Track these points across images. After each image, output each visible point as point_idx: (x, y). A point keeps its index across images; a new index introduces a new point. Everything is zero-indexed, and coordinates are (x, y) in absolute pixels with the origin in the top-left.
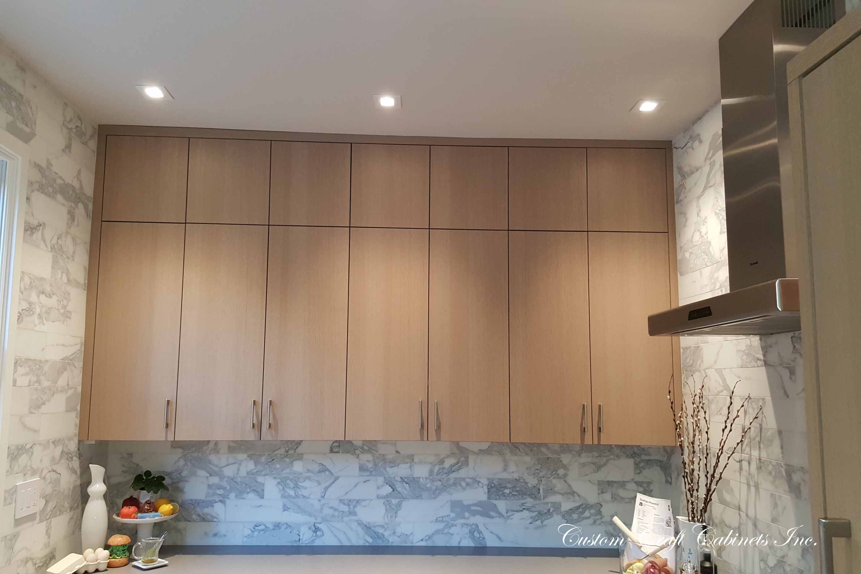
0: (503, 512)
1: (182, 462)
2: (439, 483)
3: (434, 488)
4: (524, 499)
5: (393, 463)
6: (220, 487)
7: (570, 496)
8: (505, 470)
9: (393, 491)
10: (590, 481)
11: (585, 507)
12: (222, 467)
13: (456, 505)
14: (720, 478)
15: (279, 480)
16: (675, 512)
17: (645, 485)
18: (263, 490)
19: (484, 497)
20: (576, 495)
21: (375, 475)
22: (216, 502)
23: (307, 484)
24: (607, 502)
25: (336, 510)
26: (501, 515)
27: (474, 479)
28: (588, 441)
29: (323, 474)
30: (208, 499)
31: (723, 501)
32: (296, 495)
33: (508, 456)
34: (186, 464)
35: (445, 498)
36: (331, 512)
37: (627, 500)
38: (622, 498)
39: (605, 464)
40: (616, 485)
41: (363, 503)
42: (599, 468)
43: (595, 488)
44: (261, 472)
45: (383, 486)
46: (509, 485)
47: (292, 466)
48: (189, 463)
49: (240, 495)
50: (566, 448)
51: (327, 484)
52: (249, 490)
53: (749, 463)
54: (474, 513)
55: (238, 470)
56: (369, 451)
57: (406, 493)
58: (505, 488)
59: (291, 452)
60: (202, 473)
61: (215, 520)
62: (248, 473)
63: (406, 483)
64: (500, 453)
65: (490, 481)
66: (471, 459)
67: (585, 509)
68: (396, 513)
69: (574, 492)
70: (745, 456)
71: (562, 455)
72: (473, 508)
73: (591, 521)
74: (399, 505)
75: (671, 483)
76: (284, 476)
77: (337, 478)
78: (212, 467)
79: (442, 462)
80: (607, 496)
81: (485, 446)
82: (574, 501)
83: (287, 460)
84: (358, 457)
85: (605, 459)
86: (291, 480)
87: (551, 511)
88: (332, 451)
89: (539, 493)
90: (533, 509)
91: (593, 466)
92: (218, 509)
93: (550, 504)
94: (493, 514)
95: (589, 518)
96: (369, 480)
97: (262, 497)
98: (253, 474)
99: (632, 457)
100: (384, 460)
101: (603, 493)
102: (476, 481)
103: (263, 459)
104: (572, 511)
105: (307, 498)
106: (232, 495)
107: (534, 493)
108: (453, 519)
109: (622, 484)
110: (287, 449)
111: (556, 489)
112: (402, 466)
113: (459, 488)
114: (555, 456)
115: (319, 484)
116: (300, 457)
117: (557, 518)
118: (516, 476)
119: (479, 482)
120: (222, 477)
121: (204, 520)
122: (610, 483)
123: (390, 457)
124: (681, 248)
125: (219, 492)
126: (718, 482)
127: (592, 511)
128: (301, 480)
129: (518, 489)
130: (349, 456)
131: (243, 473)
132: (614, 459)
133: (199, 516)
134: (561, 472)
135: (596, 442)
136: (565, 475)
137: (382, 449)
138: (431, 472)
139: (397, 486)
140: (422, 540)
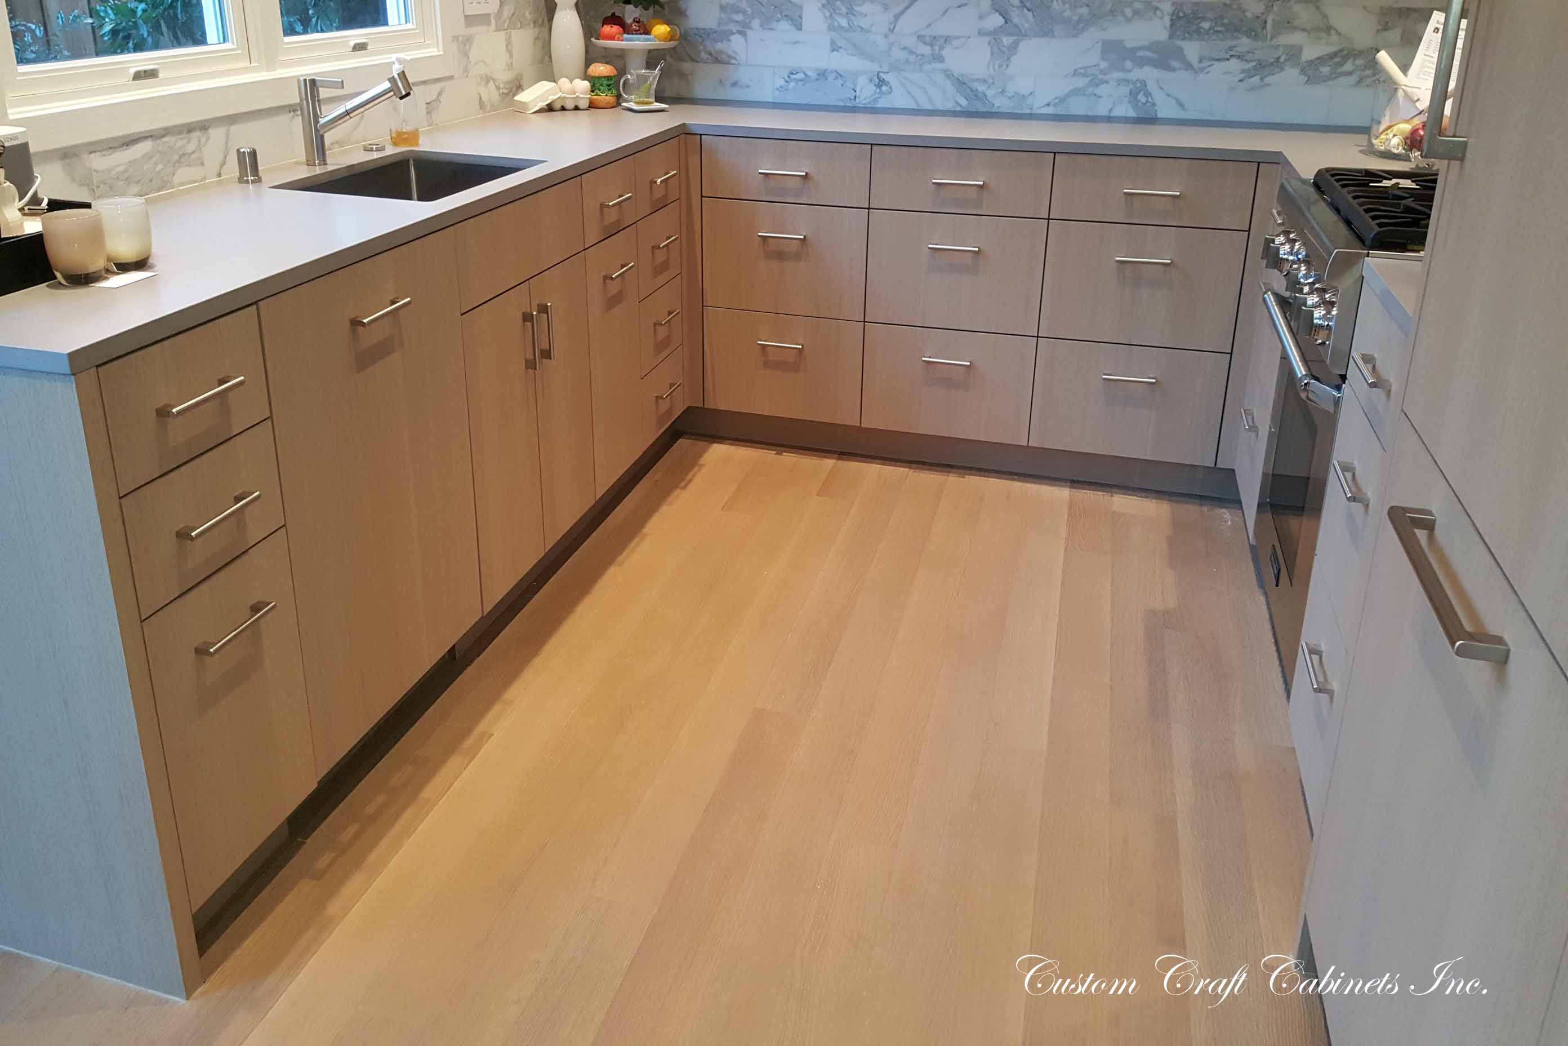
0: (1193, 59)
2: (1085, 9)
3: (1075, 18)
4: (1237, 38)
7: (1320, 33)
9: (1006, 22)
11: (1346, 53)
13: (1112, 46)
15: (824, 2)
18: (801, 17)
19: (1165, 33)
20: (1333, 32)
22: (733, 33)
23: (867, 8)
24: (1388, 46)
25: (912, 51)
26: (1189, 65)
27: (1148, 3)
30: (721, 26)
32: (850, 27)
35: (1095, 33)
36: (905, 54)
40: (1410, 15)
41: (956, 42)
43: (1375, 18)
45: (989, 14)
46: (1212, 15)
49: (766, 22)
51: (899, 9)
52: (779, 16)
54: (1143, 61)
57: (1027, 26)
58: (1205, 17)
61: (733, 61)
63: (1029, 9)
65: (1178, 7)
67: (1347, 57)
68: (1008, 60)
69: (1330, 27)
72: (1141, 52)
74: (1017, 45)
80: (1394, 35)
82: (1329, 44)
87: (1282, 57)
89: (1265, 26)
90: (1249, 56)
92: (736, 44)
93: (1282, 45)
94: (1175, 63)
95: (1351, 73)
96: (966, 5)
97: (801, 25)
101: (1386, 28)
102: (1151, 7)
104: (1321, 60)
105: (868, 31)
106: (756, 20)
107: (1254, 28)
108: (1105, 71)
111: (1298, 22)
113: (1122, 16)
115: (887, 8)
117: (1290, 70)
119: (1157, 9)
121: (718, 58)
125: (736, 13)
127: (1359, 62)
128: (858, 2)
129: (1227, 20)
133: (711, 51)
139: (1014, 14)
140: (1048, 105)
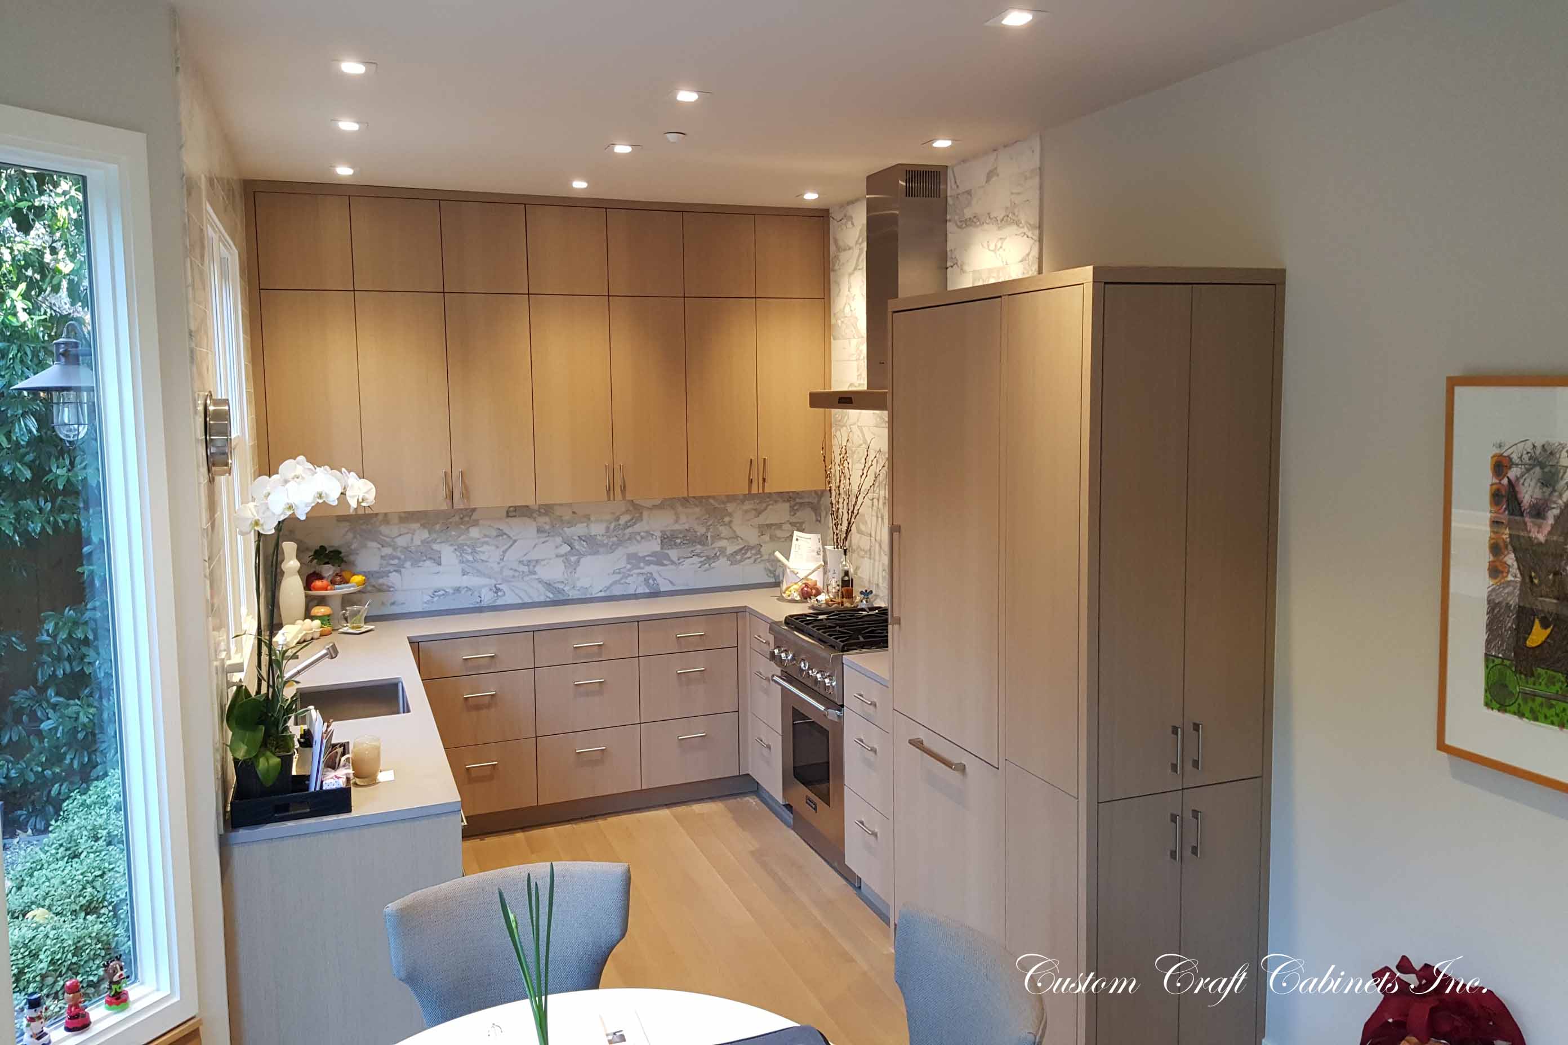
0: (675, 559)
1: (350, 535)
2: (615, 539)
3: (610, 544)
4: (695, 546)
5: (571, 524)
6: (393, 558)
7: (733, 540)
8: (676, 521)
9: (572, 549)
10: (751, 525)
11: (747, 548)
12: (394, 538)
13: (632, 557)
14: (858, 513)
15: (456, 547)
16: (824, 544)
17: (798, 525)
18: (440, 557)
19: (658, 548)
20: (739, 539)
21: (553, 536)
22: (391, 572)
23: (485, 548)
24: (765, 543)
25: (516, 570)
26: (673, 563)
27: (647, 532)
28: (754, 491)
29: (501, 538)
30: (382, 569)
31: (859, 532)
32: (475, 561)
33: (680, 509)
34: (355, 537)
35: (621, 552)
36: (511, 573)
37: (783, 540)
38: (779, 538)
39: (765, 509)
40: (773, 527)
41: (543, 563)
42: (759, 513)
43: (757, 530)
44: (436, 540)
45: (561, 545)
46: (681, 536)
47: (468, 532)
48: (358, 536)
49: (415, 563)
50: (731, 498)
51: (506, 547)
52: (425, 558)
53: (878, 500)
54: (649, 563)
55: (412, 540)
56: (546, 514)
57: (584, 550)
58: (677, 538)
59: (467, 519)
60: (375, 544)
61: (392, 589)
62: (422, 541)
63: (584, 541)
64: (673, 507)
65: (663, 532)
66: (645, 514)
67: (747, 550)
68: (575, 569)
69: (737, 537)
70: (876, 495)
71: (728, 505)
72: (647, 558)
73: (752, 560)
74: (578, 561)
75: (820, 521)
76: (461, 542)
77: (515, 541)
78: (383, 538)
79: (618, 519)
80: (767, 538)
81: (658, 502)
82: (738, 544)
83: (462, 527)
84: (535, 521)
85: (764, 505)
86: (469, 546)
87: (718, 554)
88: (508, 516)
89: (707, 540)
90: (702, 555)
91: (754, 512)
92: (394, 578)
93: (717, 549)
94: (665, 562)
95: (749, 558)
96: (547, 541)
97: (440, 564)
98: (428, 543)
99: (788, 501)
100: (562, 520)
101: (763, 535)
102: (649, 534)
103: (438, 527)
104: (736, 553)
105: (486, 562)
106: (408, 564)
107: (702, 541)
108: (629, 570)
109: (779, 526)
110: (462, 516)
111: (722, 535)
112: (579, 526)
113: (635, 541)
114: (723, 506)
115: (497, 547)
116: (476, 523)
117: (723, 561)
118: (687, 527)
119: (653, 535)
120: (395, 548)
121: (380, 590)
122: (769, 526)
123: (566, 518)
124: (834, 314)
125: (392, 562)
126: (856, 516)
127: (753, 552)
128: (479, 545)
129: (688, 538)
130: (526, 519)
131: (417, 542)
132: (772, 504)
133: (374, 586)
134: (727, 519)
135: (761, 491)
136: (730, 522)
137: (558, 512)
138: (608, 528)
139: (575, 544)
140: (601, 591)
